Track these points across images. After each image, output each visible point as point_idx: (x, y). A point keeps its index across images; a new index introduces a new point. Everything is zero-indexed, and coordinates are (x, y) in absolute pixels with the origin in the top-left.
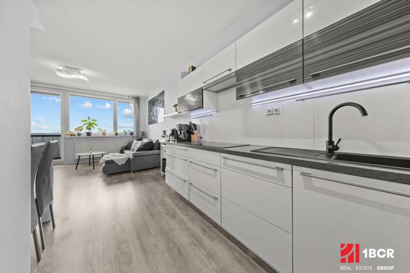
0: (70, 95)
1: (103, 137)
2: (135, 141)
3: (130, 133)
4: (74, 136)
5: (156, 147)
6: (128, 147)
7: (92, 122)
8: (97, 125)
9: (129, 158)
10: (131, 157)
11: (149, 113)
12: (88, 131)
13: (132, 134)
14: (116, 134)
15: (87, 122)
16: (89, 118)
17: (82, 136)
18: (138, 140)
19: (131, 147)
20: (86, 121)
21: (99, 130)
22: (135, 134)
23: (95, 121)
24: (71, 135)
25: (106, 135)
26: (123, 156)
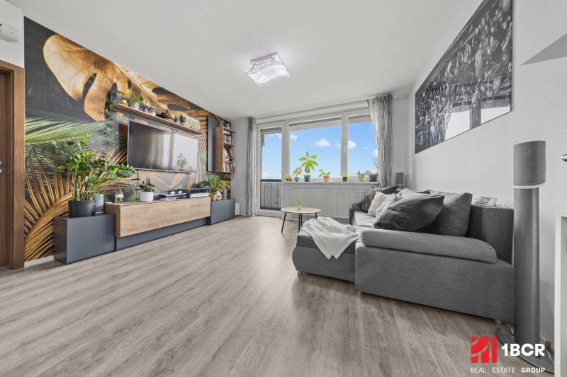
0: (291, 125)
1: (325, 184)
2: (378, 195)
3: (370, 176)
4: (291, 180)
5: (459, 222)
6: (363, 207)
7: (311, 159)
8: (317, 164)
9: (353, 244)
10: (359, 245)
11: (418, 122)
12: (306, 174)
13: (374, 178)
14: (345, 179)
15: (306, 161)
16: (307, 153)
17: (300, 181)
18: (387, 192)
19: (368, 207)
20: (304, 159)
21: (321, 173)
22: (380, 178)
23: (314, 157)
24: (288, 180)
25: (330, 181)
26: (340, 231)
